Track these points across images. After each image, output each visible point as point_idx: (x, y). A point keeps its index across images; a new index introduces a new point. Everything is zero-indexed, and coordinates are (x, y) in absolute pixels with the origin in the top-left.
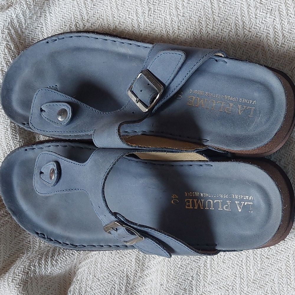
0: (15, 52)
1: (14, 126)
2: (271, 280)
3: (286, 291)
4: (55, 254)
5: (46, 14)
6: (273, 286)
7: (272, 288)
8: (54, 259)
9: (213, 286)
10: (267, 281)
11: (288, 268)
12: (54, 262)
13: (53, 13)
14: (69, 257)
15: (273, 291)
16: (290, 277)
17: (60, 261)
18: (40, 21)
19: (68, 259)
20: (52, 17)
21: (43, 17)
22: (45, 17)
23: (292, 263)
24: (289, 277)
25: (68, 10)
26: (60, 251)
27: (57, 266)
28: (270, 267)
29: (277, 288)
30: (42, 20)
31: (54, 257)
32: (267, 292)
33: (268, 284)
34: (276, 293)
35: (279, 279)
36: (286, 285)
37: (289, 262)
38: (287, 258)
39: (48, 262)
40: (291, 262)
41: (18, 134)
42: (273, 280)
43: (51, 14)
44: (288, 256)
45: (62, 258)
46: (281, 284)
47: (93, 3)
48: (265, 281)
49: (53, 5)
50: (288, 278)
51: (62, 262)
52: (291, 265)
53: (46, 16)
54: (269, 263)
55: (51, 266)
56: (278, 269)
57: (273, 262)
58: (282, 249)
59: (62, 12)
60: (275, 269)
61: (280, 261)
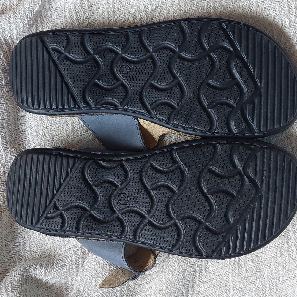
0: (4, 61)
1: (4, 135)
2: (262, 276)
3: (275, 285)
4: (49, 265)
5: (37, 24)
6: (263, 281)
7: (262, 283)
8: (48, 270)
9: (207, 285)
10: (257, 277)
11: (277, 264)
12: (48, 273)
13: (45, 23)
14: (61, 268)
15: (263, 285)
16: (279, 272)
17: (54, 272)
18: (32, 31)
19: (61, 270)
20: (45, 27)
21: (34, 27)
22: (37, 27)
23: (279, 260)
24: (277, 272)
25: (60, 21)
26: (54, 262)
27: (51, 276)
28: (260, 264)
29: (266, 283)
30: (34, 30)
31: (48, 267)
32: (257, 287)
33: (259, 279)
34: (266, 287)
35: (269, 275)
36: (275, 279)
37: (277, 259)
38: (275, 255)
39: (42, 273)
40: (278, 258)
41: (8, 144)
42: (263, 276)
43: (42, 24)
44: (276, 253)
45: (56, 269)
46: (270, 279)
47: (85, 16)
48: (256, 277)
49: (45, 15)
50: (277, 274)
51: (55, 273)
52: (278, 262)
53: (38, 25)
54: (259, 261)
55: (45, 277)
56: (267, 265)
57: (262, 259)
58: (270, 247)
59: (54, 22)
60: (265, 266)
61: (269, 258)
